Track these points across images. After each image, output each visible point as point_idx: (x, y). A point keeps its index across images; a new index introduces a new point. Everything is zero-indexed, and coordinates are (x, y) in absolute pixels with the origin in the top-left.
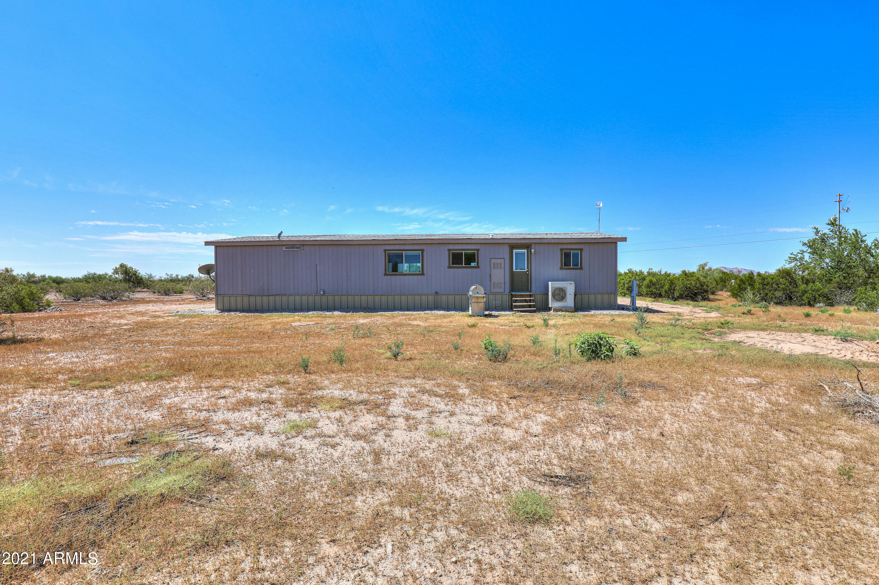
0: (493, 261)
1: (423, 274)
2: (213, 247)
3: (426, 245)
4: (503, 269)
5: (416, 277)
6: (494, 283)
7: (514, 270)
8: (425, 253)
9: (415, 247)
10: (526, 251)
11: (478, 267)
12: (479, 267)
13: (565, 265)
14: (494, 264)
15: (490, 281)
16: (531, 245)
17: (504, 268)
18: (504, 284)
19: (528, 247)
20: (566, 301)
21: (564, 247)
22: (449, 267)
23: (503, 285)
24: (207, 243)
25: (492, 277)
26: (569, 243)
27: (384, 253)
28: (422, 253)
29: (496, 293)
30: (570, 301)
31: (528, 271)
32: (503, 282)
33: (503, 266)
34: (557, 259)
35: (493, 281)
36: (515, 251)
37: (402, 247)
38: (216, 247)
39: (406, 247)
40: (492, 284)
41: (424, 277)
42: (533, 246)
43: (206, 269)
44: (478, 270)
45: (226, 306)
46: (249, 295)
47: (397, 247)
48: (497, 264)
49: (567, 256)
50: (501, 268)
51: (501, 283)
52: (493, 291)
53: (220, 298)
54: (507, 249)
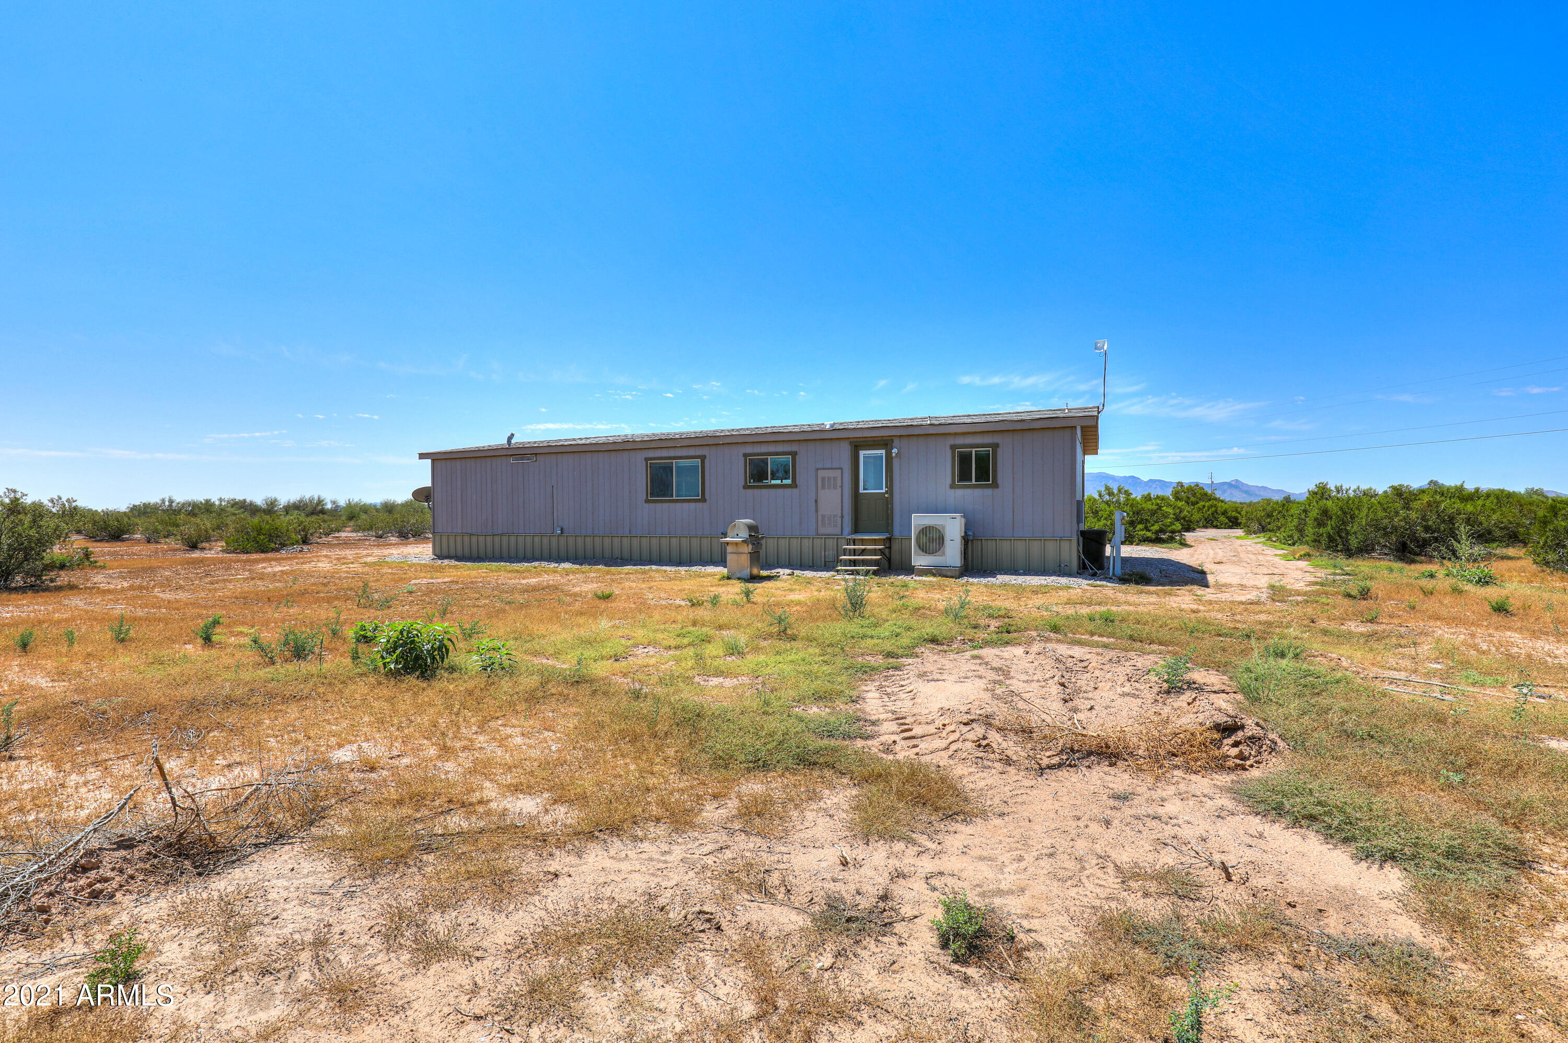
0: (821, 473)
1: (703, 500)
2: (429, 461)
3: (707, 448)
4: (839, 490)
5: (693, 505)
6: (823, 516)
7: (861, 491)
8: (707, 462)
9: (692, 452)
10: (883, 452)
11: (794, 485)
12: (796, 486)
13: (961, 480)
14: (823, 479)
15: (817, 511)
16: (892, 441)
17: (842, 487)
18: (842, 517)
19: (887, 444)
20: (944, 554)
21: (960, 441)
22: (746, 487)
23: (839, 520)
24: (422, 456)
25: (819, 504)
26: (969, 433)
27: (644, 463)
28: (703, 462)
29: (827, 536)
30: (952, 554)
31: (887, 492)
32: (840, 515)
33: (839, 484)
34: (946, 469)
35: (820, 513)
36: (862, 453)
37: (672, 453)
38: (433, 461)
39: (679, 453)
40: (820, 518)
41: (705, 505)
42: (896, 442)
43: (422, 494)
44: (795, 491)
45: (445, 553)
46: (471, 535)
47: (665, 453)
48: (829, 478)
49: (964, 460)
50: (835, 487)
51: (835, 516)
52: (822, 530)
53: (437, 538)
54: (845, 451)
